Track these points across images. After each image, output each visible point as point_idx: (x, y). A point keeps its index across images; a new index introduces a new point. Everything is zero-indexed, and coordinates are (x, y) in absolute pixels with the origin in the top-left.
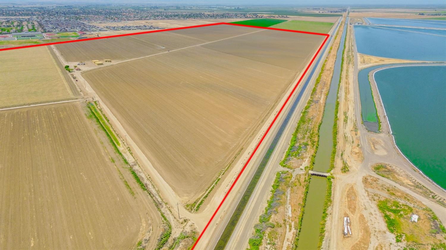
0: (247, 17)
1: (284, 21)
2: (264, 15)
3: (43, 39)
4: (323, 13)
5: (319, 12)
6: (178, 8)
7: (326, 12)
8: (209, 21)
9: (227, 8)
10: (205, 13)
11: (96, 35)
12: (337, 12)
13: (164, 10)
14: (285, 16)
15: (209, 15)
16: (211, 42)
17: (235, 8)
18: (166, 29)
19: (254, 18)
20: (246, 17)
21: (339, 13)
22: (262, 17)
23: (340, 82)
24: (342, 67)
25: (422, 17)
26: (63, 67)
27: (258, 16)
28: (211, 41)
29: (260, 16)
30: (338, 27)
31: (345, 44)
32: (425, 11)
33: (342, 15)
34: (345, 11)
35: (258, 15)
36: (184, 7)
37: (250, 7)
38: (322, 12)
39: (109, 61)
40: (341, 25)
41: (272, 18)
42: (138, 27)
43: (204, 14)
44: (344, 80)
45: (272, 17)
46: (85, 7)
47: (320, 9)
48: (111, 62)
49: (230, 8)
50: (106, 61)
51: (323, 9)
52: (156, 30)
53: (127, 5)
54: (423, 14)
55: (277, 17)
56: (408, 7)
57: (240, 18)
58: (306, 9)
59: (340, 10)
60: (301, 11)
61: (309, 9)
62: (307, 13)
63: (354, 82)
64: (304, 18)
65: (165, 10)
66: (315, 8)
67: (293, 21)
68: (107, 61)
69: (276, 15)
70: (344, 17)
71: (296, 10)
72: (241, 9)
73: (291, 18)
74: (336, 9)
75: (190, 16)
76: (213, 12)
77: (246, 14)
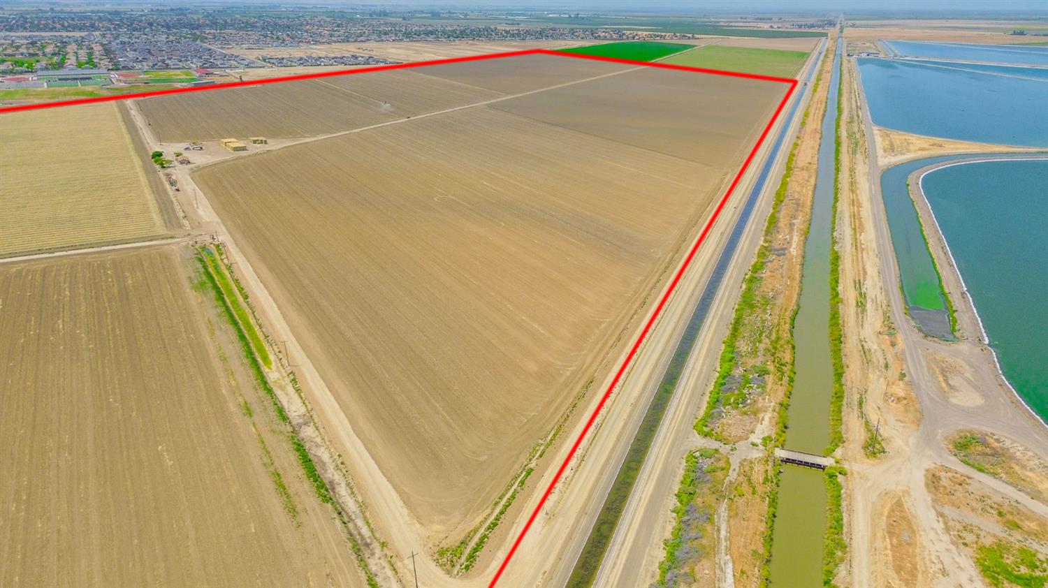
0: (599, 36)
1: (686, 47)
2: (639, 33)
3: (109, 87)
4: (780, 30)
5: (771, 27)
6: (435, 15)
7: (787, 28)
8: (507, 46)
9: (551, 16)
10: (498, 28)
11: (237, 78)
12: (813, 26)
13: (401, 19)
14: (690, 35)
15: (507, 32)
16: (512, 97)
17: (570, 17)
18: (405, 62)
19: (615, 39)
20: (596, 38)
21: (820, 30)
22: (634, 38)
23: (836, 200)
24: (837, 161)
25: (1021, 39)
26: (147, 154)
27: (624, 34)
28: (513, 94)
29: (631, 34)
30: (820, 63)
31: (839, 103)
32: (1028, 27)
33: (825, 35)
34: (832, 24)
35: (624, 32)
36: (450, 12)
37: (604, 15)
38: (778, 28)
39: (262, 142)
40: (826, 56)
41: (658, 40)
42: (341, 60)
43: (496, 29)
44: (845, 196)
45: (658, 38)
46: (218, 11)
47: (771, 19)
48: (266, 143)
49: (558, 15)
50: (255, 142)
51: (780, 19)
52: (382, 65)
53: (317, 8)
54: (1022, 33)
55: (669, 38)
56: (983, 16)
57: (583, 38)
58: (739, 20)
59: (822, 21)
60: (727, 24)
61: (747, 20)
62: (744, 28)
63: (871, 199)
64: (735, 41)
65: (404, 19)
66: (760, 16)
67: (708, 47)
68: (258, 140)
69: (668, 34)
70: (832, 39)
71: (715, 22)
72: (583, 18)
73: (704, 41)
74: (812, 21)
75: (462, 35)
76: (518, 24)
77: (597, 29)
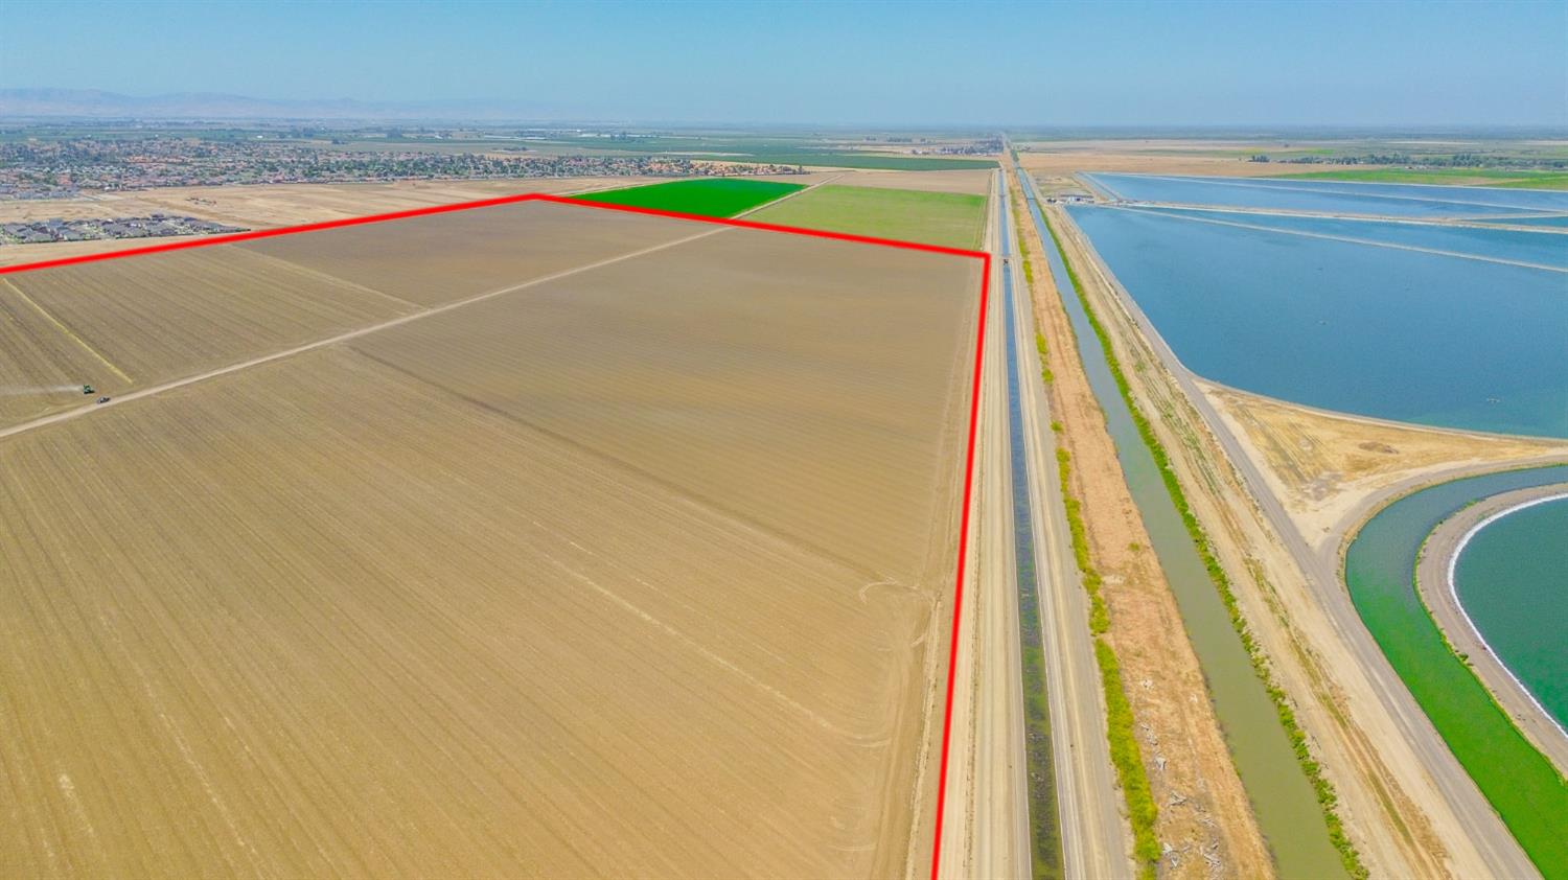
0: (651, 170)
1: (798, 187)
2: (716, 164)
4: (927, 157)
5: (914, 152)
6: (394, 137)
7: (936, 153)
10: (486, 156)
12: (971, 151)
13: (330, 142)
14: (796, 168)
15: (498, 164)
16: (428, 312)
19: (676, 176)
21: (983, 157)
22: (706, 173)
25: (1267, 169)
27: (692, 166)
29: (703, 165)
30: (1010, 216)
32: (1271, 150)
33: (995, 165)
34: (997, 146)
35: (692, 162)
38: (925, 153)
40: (1014, 202)
41: (746, 176)
43: (482, 158)
45: (746, 173)
47: (910, 140)
51: (923, 140)
54: (1264, 160)
55: (762, 173)
58: (865, 141)
59: (981, 142)
60: (849, 148)
61: (876, 142)
62: (877, 155)
64: (864, 177)
65: (336, 142)
66: (893, 136)
67: (827, 188)
69: (761, 165)
70: (1008, 171)
71: (832, 145)
73: (819, 176)
74: (967, 143)
76: (524, 149)
77: (649, 158)
